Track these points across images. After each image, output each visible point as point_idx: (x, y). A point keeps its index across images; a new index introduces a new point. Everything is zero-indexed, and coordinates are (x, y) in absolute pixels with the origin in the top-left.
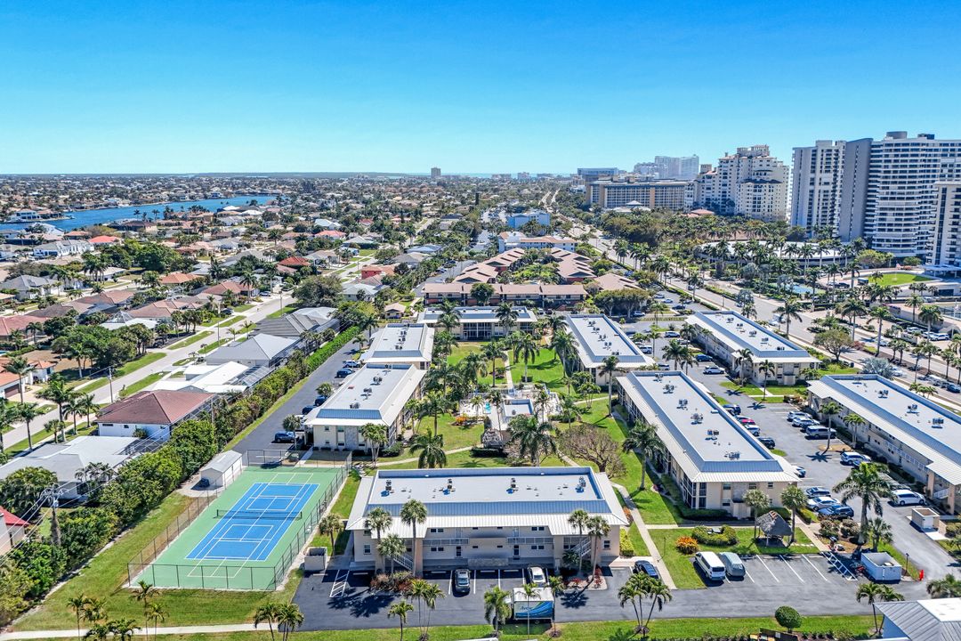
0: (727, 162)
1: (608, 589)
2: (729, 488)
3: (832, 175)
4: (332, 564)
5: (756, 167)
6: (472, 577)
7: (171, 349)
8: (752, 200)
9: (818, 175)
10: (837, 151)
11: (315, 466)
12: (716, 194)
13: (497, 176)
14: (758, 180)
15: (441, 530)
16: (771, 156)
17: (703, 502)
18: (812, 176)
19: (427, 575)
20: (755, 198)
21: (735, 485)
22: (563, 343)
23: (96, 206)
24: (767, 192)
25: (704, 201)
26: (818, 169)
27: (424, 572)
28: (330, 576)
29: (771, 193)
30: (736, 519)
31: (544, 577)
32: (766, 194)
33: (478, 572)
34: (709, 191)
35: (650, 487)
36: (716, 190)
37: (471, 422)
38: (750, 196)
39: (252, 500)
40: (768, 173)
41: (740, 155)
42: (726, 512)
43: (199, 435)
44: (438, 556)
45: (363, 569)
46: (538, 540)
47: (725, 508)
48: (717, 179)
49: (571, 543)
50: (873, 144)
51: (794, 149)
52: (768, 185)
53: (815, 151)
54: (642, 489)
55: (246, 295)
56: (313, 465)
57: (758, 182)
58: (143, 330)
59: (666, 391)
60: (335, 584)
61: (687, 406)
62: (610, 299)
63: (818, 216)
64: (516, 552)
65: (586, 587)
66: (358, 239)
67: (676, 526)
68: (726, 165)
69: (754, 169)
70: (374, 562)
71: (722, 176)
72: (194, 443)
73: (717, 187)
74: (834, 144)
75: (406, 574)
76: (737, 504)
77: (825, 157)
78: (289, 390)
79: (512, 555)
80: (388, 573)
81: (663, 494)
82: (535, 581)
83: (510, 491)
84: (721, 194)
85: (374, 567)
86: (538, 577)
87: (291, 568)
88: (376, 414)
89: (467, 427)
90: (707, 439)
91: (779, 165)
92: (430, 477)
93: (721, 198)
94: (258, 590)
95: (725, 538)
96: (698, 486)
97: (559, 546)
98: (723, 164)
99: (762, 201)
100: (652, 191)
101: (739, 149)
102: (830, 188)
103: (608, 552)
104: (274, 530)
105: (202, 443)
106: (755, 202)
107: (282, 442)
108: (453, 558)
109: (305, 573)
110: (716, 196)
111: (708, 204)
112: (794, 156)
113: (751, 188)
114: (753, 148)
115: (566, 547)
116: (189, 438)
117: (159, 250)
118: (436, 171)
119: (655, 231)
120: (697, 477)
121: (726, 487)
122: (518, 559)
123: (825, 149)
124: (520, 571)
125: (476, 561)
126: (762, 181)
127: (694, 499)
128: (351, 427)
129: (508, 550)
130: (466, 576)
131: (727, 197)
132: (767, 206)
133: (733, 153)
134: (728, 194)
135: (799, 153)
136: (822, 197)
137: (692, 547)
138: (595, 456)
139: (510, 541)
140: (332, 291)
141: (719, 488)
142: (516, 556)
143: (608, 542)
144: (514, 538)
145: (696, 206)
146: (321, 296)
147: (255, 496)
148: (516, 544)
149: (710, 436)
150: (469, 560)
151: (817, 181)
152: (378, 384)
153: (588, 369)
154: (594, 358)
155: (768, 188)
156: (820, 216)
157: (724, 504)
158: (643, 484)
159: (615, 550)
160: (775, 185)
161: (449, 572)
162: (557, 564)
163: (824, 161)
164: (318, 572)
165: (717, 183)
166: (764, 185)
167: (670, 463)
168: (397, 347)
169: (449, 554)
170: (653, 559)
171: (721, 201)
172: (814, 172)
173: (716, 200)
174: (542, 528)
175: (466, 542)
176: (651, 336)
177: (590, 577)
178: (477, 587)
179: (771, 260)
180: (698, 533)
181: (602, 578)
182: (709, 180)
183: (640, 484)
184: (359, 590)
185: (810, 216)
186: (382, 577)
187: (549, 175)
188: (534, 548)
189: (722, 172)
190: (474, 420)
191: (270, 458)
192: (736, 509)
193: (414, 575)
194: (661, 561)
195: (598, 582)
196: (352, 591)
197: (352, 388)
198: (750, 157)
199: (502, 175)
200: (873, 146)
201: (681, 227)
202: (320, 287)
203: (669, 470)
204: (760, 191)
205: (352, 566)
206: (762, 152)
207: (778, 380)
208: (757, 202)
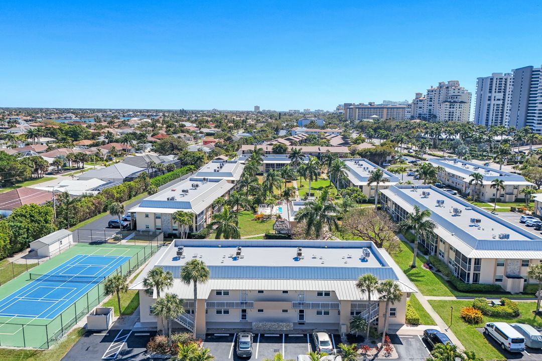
0: (432, 91)
1: (400, 357)
2: (503, 265)
3: (502, 94)
4: (117, 324)
5: (451, 93)
6: (255, 341)
7: (62, 176)
8: (448, 114)
9: (493, 94)
10: (506, 79)
11: (133, 244)
12: (425, 111)
13: (292, 111)
14: (452, 101)
15: (226, 293)
16: (460, 86)
17: (476, 277)
18: (490, 95)
19: (210, 337)
20: (450, 112)
21: (509, 262)
22: (338, 169)
23: (59, 118)
24: (458, 109)
25: (418, 115)
26: (493, 90)
27: (207, 335)
28: (112, 336)
29: (460, 109)
30: (509, 293)
31: (330, 343)
32: (457, 110)
33: (262, 335)
34: (420, 109)
35: (420, 265)
36: (425, 109)
37: (267, 218)
38: (447, 111)
39: (68, 267)
40: (458, 97)
41: (441, 87)
42: (499, 287)
43: (36, 215)
44: (223, 318)
45: (147, 330)
46: (324, 305)
47: (498, 283)
48: (426, 102)
49: (357, 309)
50: (533, 70)
51: (477, 78)
52: (458, 104)
53: (492, 79)
54: (413, 267)
55: (125, 151)
56: (132, 243)
57: (452, 103)
58: (40, 160)
59: (423, 196)
60: (112, 344)
61: (444, 205)
62: (367, 152)
63: (492, 120)
64: (302, 317)
65: (376, 355)
66: (205, 130)
67: (454, 298)
68: (431, 93)
69: (449, 95)
70: (156, 322)
71: (429, 100)
72: (29, 220)
73: (425, 106)
74: (503, 75)
75: (186, 336)
76: (510, 280)
77: (498, 83)
78: (133, 198)
79: (297, 320)
80: (167, 335)
81: (434, 271)
82: (321, 347)
83: (296, 259)
84: (428, 111)
85: (157, 327)
86: (324, 343)
87: (75, 327)
88: (188, 205)
89: (263, 222)
90: (470, 226)
91: (465, 92)
92: (222, 247)
93: (428, 113)
94: (31, 348)
95: (508, 309)
96: (473, 262)
97: (346, 311)
98: (430, 93)
99: (454, 114)
100: (385, 110)
101: (440, 83)
102: (501, 102)
103: (393, 320)
104: (76, 291)
105: (38, 222)
106: (450, 115)
107: (114, 227)
108: (239, 321)
109: (87, 332)
110: (425, 112)
111: (420, 117)
112: (478, 83)
113: (447, 106)
114: (449, 82)
115: (352, 313)
116: (25, 216)
117: (78, 128)
118: (257, 108)
119: (390, 126)
120: (472, 253)
121: (500, 263)
122: (303, 324)
123: (499, 77)
124: (305, 335)
125: (260, 324)
126: (455, 102)
127: (469, 274)
128: (166, 214)
129: (294, 314)
130: (248, 339)
131: (432, 113)
132: (457, 117)
133: (436, 86)
134: (432, 111)
135: (481, 81)
136: (495, 108)
137: (478, 317)
138: (373, 235)
139: (295, 305)
140: (179, 147)
141: (493, 264)
142: (301, 321)
143: (394, 309)
144: (301, 303)
145: (412, 118)
146: (172, 150)
147: (72, 264)
148: (301, 308)
149: (473, 224)
150: (254, 324)
151: (493, 98)
152: (195, 189)
153: (357, 186)
154: (361, 179)
155: (458, 106)
156: (494, 120)
157: (497, 280)
158: (414, 263)
159: (401, 318)
160: (463, 104)
161: (232, 335)
162: (344, 330)
163: (498, 85)
164: (99, 332)
165: (426, 104)
166: (456, 104)
167: (436, 247)
168: (215, 170)
169: (234, 316)
170: (440, 327)
171: (428, 116)
172: (490, 92)
173: (425, 115)
174: (327, 294)
175: (251, 305)
176: (401, 170)
177: (379, 345)
178: (259, 352)
179: (472, 135)
180: (479, 304)
181: (392, 346)
182: (421, 103)
183: (411, 263)
184: (136, 351)
185: (487, 120)
186: (160, 339)
187: (322, 111)
188: (319, 313)
189: (429, 98)
190: (269, 217)
191: (97, 237)
192: (509, 284)
193: (194, 337)
194: (449, 330)
195: (389, 351)
196: (128, 352)
197: (174, 190)
198: (447, 88)
199: (295, 111)
200: (533, 71)
201: (407, 124)
202: (172, 144)
203: (436, 252)
204: (453, 108)
205: (138, 326)
206: (454, 84)
207: (501, 198)
208: (451, 114)
